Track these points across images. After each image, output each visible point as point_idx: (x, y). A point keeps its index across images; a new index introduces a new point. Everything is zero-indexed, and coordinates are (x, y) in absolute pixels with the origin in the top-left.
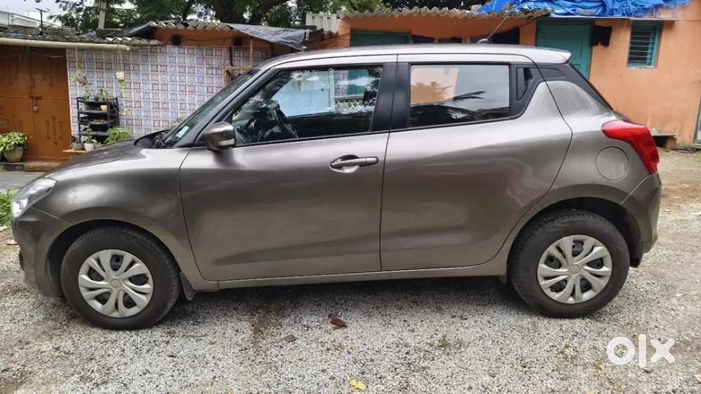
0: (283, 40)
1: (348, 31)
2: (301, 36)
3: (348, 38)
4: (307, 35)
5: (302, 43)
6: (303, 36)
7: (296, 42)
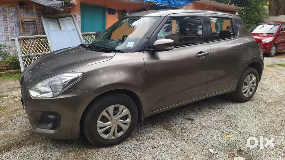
0: (51, 5)
1: (80, 4)
2: (60, 4)
3: (80, 6)
4: (64, 4)
5: (61, 7)
6: (61, 4)
7: (57, 6)
